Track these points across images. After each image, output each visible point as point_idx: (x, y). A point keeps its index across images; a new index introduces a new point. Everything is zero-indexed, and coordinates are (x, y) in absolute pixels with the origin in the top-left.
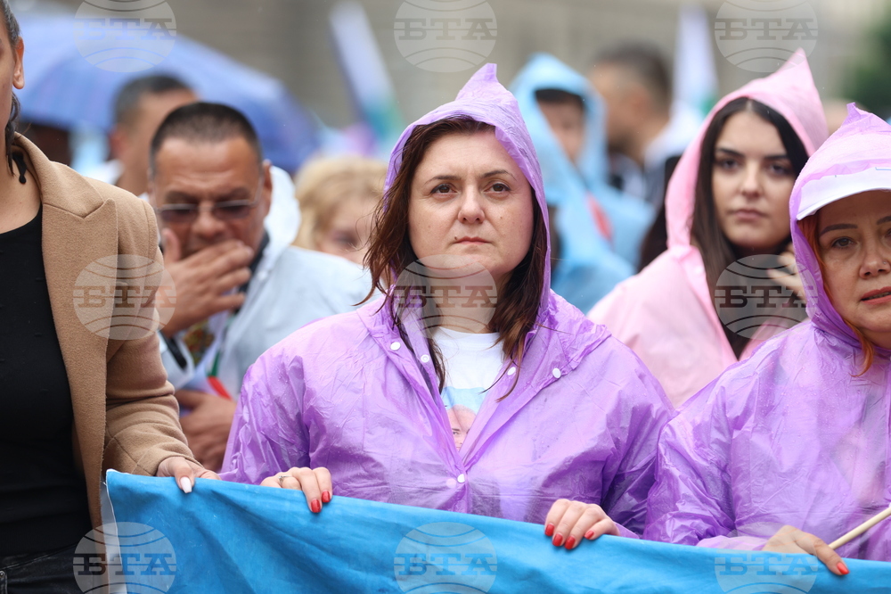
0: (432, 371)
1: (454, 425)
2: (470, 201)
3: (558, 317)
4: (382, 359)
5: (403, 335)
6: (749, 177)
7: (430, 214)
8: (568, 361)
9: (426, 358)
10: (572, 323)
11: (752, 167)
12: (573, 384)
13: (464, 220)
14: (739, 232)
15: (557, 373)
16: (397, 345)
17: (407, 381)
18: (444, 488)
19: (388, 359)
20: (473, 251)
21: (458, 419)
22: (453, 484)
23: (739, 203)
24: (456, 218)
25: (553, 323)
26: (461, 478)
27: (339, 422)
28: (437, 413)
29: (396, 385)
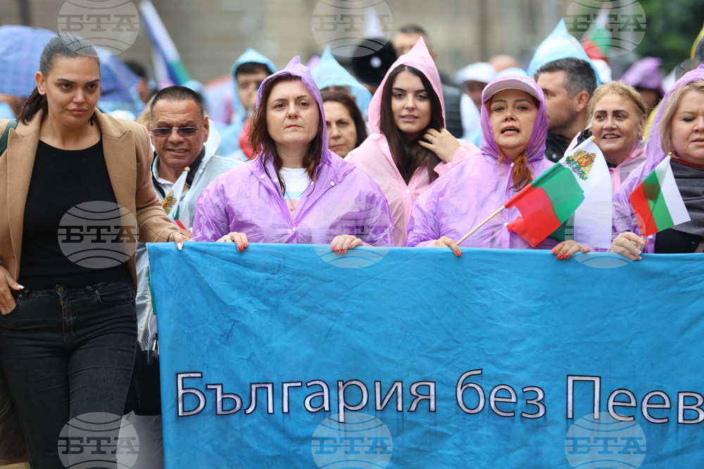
0: (279, 186)
1: (290, 207)
2: (292, 109)
3: (332, 160)
4: (258, 182)
5: (266, 171)
6: (409, 101)
7: (275, 116)
8: (337, 178)
9: (276, 180)
10: (338, 163)
11: (410, 96)
12: (340, 188)
13: (290, 117)
14: (404, 126)
15: (332, 184)
16: (264, 176)
17: (269, 191)
18: (288, 234)
19: (260, 182)
20: (296, 131)
21: (292, 205)
22: (291, 232)
23: (405, 113)
24: (286, 117)
25: (330, 163)
26: (294, 229)
27: (241, 211)
28: (282, 203)
29: (264, 192)
